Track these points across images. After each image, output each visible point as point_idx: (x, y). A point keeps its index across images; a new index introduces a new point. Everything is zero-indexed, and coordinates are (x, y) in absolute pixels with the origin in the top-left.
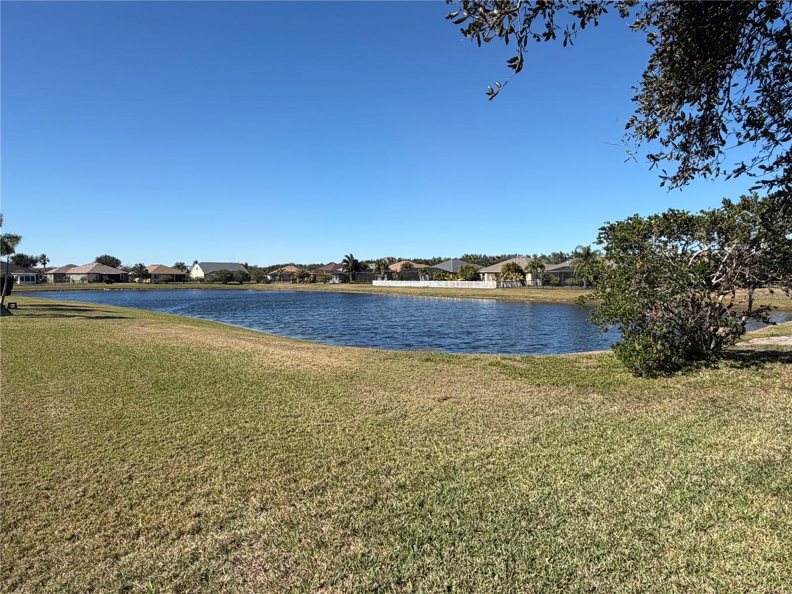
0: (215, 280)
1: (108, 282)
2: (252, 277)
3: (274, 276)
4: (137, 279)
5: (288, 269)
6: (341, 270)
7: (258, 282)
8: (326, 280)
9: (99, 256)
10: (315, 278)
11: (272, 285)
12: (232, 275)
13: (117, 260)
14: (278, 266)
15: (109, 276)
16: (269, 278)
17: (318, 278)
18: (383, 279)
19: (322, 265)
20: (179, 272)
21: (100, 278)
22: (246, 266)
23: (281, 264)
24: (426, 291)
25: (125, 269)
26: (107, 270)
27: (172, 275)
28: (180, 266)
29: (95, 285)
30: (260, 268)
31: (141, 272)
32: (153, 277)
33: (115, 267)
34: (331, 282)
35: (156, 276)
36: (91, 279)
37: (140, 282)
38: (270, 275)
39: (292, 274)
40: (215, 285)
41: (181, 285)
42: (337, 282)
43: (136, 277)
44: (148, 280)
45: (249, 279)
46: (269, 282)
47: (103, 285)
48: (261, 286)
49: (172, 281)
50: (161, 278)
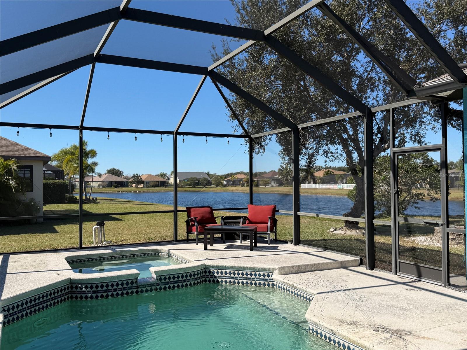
0: (187, 185)
1: (116, 187)
2: (213, 182)
3: (228, 181)
4: (134, 185)
5: (239, 176)
6: (277, 176)
7: (217, 186)
8: (266, 184)
9: (109, 169)
10: (258, 183)
11: (227, 188)
12: (199, 181)
13: (121, 172)
14: (232, 174)
15: (116, 182)
16: (225, 183)
17: (260, 183)
18: (309, 183)
19: (265, 173)
20: (162, 179)
21: (110, 184)
22: (208, 174)
23: (234, 172)
24: (340, 192)
25: (126, 178)
26: (115, 179)
27: (158, 182)
28: (163, 175)
29: (107, 189)
30: (218, 176)
31: (137, 180)
32: (145, 183)
33: (119, 176)
34: (270, 185)
35: (147, 183)
36: (105, 185)
37: (136, 187)
38: (226, 181)
39: (241, 180)
40: (187, 188)
41: (164, 189)
42: (274, 185)
43: (134, 183)
44: (142, 186)
45: (210, 184)
46: (225, 186)
47: (113, 189)
48: (219, 189)
49: (158, 186)
50: (151, 184)
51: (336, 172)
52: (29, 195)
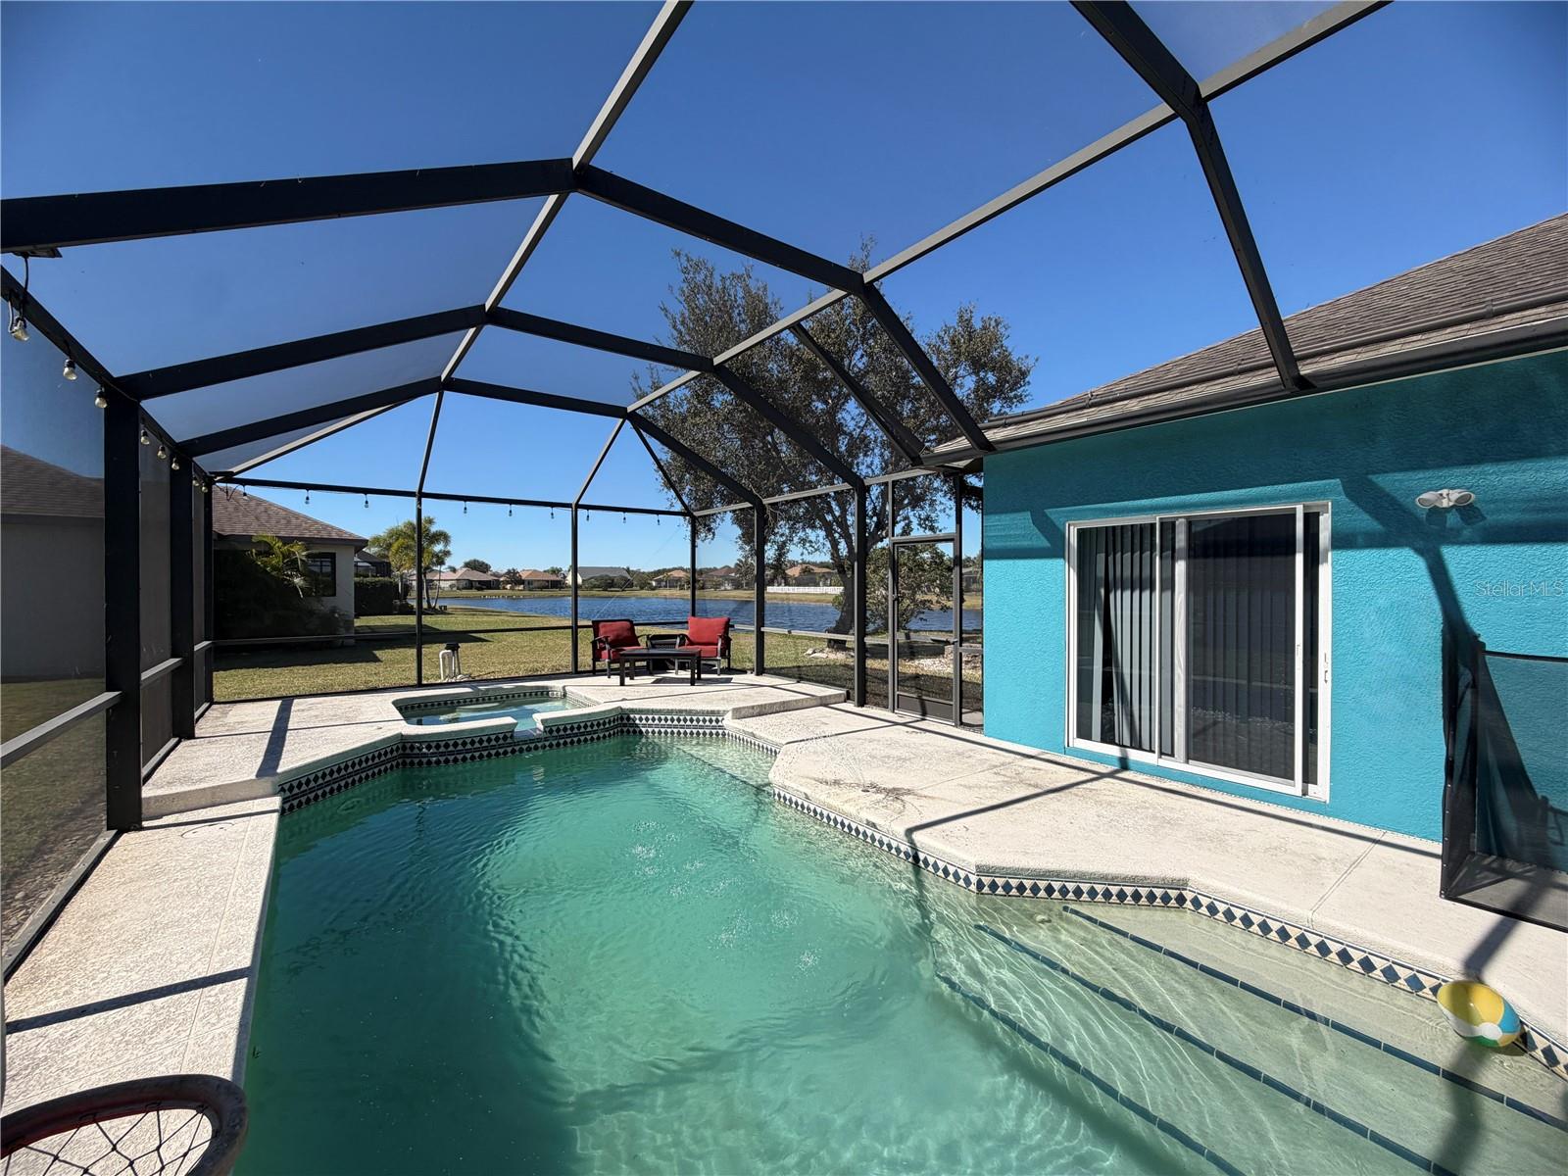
0: (595, 586)
1: (479, 589)
2: (635, 583)
3: (659, 582)
4: (508, 586)
5: (676, 574)
6: (733, 575)
7: (642, 588)
8: (717, 586)
9: (468, 560)
10: (704, 584)
11: (656, 591)
12: (613, 580)
13: (487, 565)
14: (664, 571)
15: (480, 582)
16: (654, 584)
17: (708, 584)
18: (779, 585)
19: (715, 569)
20: (554, 578)
21: (470, 585)
22: (628, 570)
23: (668, 567)
24: (823, 597)
25: (494, 575)
26: (477, 576)
27: (548, 581)
28: (555, 571)
29: (465, 592)
30: (644, 573)
31: (514, 578)
32: (526, 583)
33: (485, 572)
34: (723, 588)
35: (530, 583)
36: (461, 587)
37: (512, 589)
38: (655, 581)
39: (679, 579)
40: (594, 592)
41: (557, 592)
42: (729, 588)
43: (508, 583)
44: (521, 587)
45: (631, 585)
46: (654, 589)
47: (474, 592)
48: (644, 593)
49: (547, 587)
50: (536, 584)
51: (817, 570)
52: (328, 603)
